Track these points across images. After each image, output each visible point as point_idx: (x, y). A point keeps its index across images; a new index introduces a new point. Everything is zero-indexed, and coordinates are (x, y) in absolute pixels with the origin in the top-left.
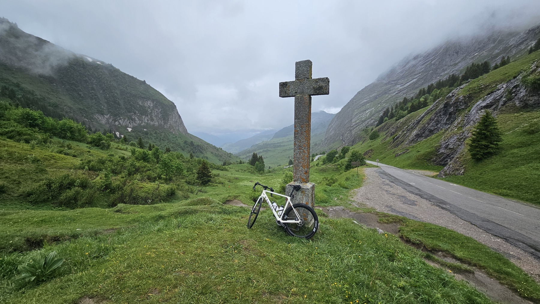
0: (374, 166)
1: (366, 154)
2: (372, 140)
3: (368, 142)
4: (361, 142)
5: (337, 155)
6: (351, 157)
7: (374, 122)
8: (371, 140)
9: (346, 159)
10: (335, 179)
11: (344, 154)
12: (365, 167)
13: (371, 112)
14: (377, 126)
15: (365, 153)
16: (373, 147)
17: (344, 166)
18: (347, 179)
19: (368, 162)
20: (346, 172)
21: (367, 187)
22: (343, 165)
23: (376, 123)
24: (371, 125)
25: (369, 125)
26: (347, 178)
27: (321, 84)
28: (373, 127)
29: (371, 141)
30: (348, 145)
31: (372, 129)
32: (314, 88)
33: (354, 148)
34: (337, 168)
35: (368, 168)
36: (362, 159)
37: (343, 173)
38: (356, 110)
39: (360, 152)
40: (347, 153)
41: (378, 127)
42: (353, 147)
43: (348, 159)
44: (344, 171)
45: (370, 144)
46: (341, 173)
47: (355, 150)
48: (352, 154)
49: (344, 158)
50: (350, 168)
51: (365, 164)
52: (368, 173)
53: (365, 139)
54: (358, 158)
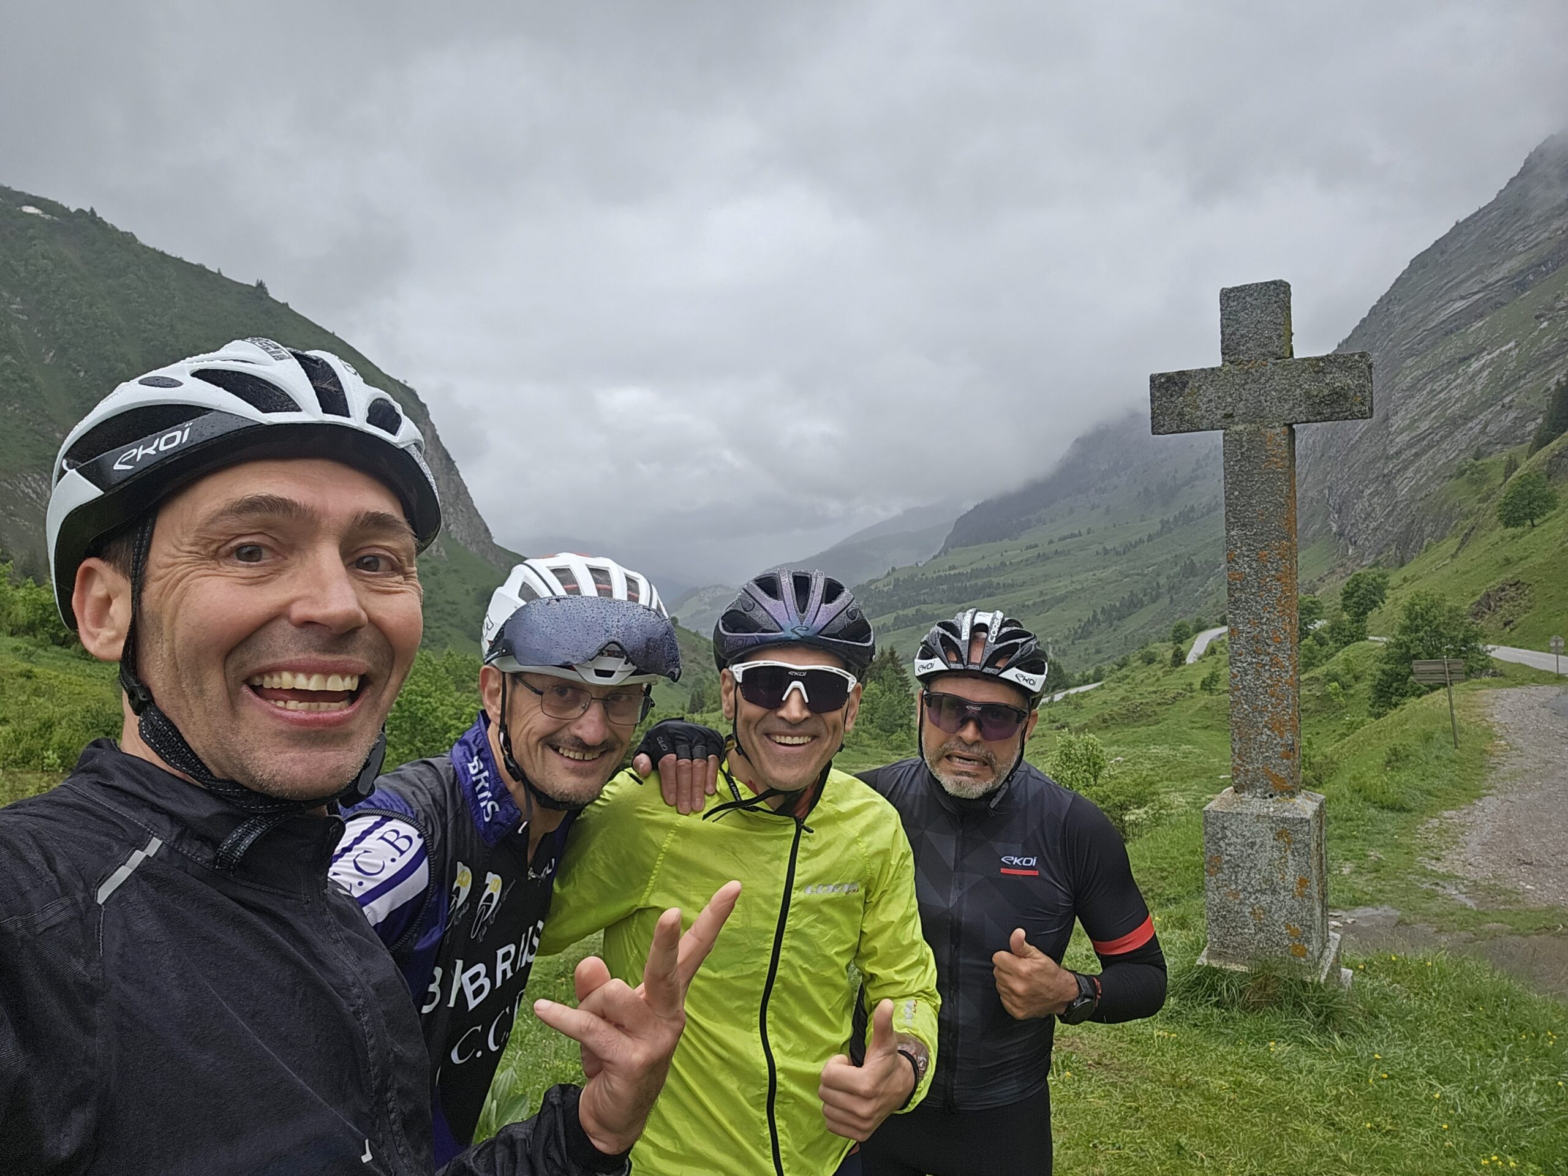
0: (1540, 677)
1: (1486, 605)
2: (1517, 525)
3: (1495, 537)
4: (1451, 544)
5: (1319, 624)
6: (1404, 630)
7: (1520, 421)
8: (1507, 525)
9: (1378, 641)
10: (1318, 759)
11: (1360, 617)
12: (1489, 685)
13: (1497, 365)
14: (1542, 441)
15: (1479, 603)
16: (1526, 564)
17: (1360, 686)
18: (1396, 759)
19: (1502, 653)
20: (1378, 716)
21: (1512, 798)
22: (1357, 678)
23: (1531, 426)
24: (1506, 438)
25: (1489, 443)
26: (1395, 752)
27: (1341, 380)
28: (1515, 449)
29: (1511, 531)
30: (1377, 564)
31: (1512, 466)
32: (1308, 395)
33: (1415, 578)
34: (1326, 698)
35: (1505, 691)
36: (1465, 641)
37: (1362, 723)
38: (1409, 362)
39: (1450, 603)
40: (1376, 610)
41: (1546, 450)
42: (1407, 571)
43: (1388, 646)
44: (1371, 715)
45: (1506, 551)
46: (1352, 727)
47: (1421, 586)
48: (1408, 617)
49: (1359, 636)
50: (1403, 696)
51: (1484, 669)
52: (1508, 719)
53: (1471, 521)
54: (1441, 635)
